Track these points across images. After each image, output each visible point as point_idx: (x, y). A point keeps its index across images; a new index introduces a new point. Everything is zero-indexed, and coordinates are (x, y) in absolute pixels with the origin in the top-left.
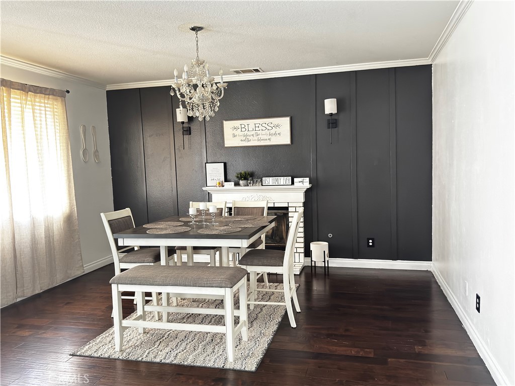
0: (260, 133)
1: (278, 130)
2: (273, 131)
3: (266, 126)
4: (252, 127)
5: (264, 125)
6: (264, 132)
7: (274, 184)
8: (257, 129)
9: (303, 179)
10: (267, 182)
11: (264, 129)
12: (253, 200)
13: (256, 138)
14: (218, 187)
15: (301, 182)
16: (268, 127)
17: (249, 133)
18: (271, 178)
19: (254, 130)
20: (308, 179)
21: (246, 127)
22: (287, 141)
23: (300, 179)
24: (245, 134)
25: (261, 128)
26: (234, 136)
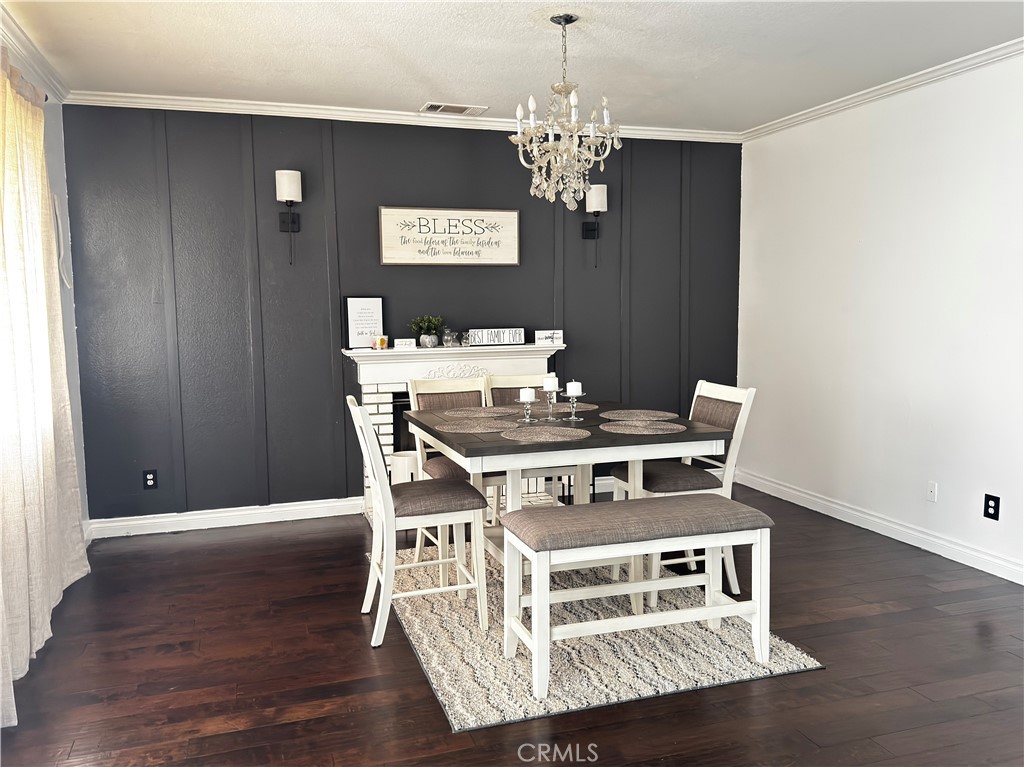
0: (459, 239)
1: (495, 236)
2: (485, 237)
3: (472, 225)
4: (442, 224)
5: (466, 223)
6: (466, 238)
7: (492, 343)
8: (453, 229)
9: (552, 332)
10: (477, 339)
11: (468, 231)
12: (451, 375)
13: (450, 248)
14: (379, 350)
15: (550, 337)
16: (475, 228)
17: (437, 238)
18: (485, 331)
19: (447, 231)
20: (560, 333)
21: (431, 225)
22: (512, 258)
23: (548, 333)
24: (428, 239)
25: (461, 228)
26: (405, 242)
